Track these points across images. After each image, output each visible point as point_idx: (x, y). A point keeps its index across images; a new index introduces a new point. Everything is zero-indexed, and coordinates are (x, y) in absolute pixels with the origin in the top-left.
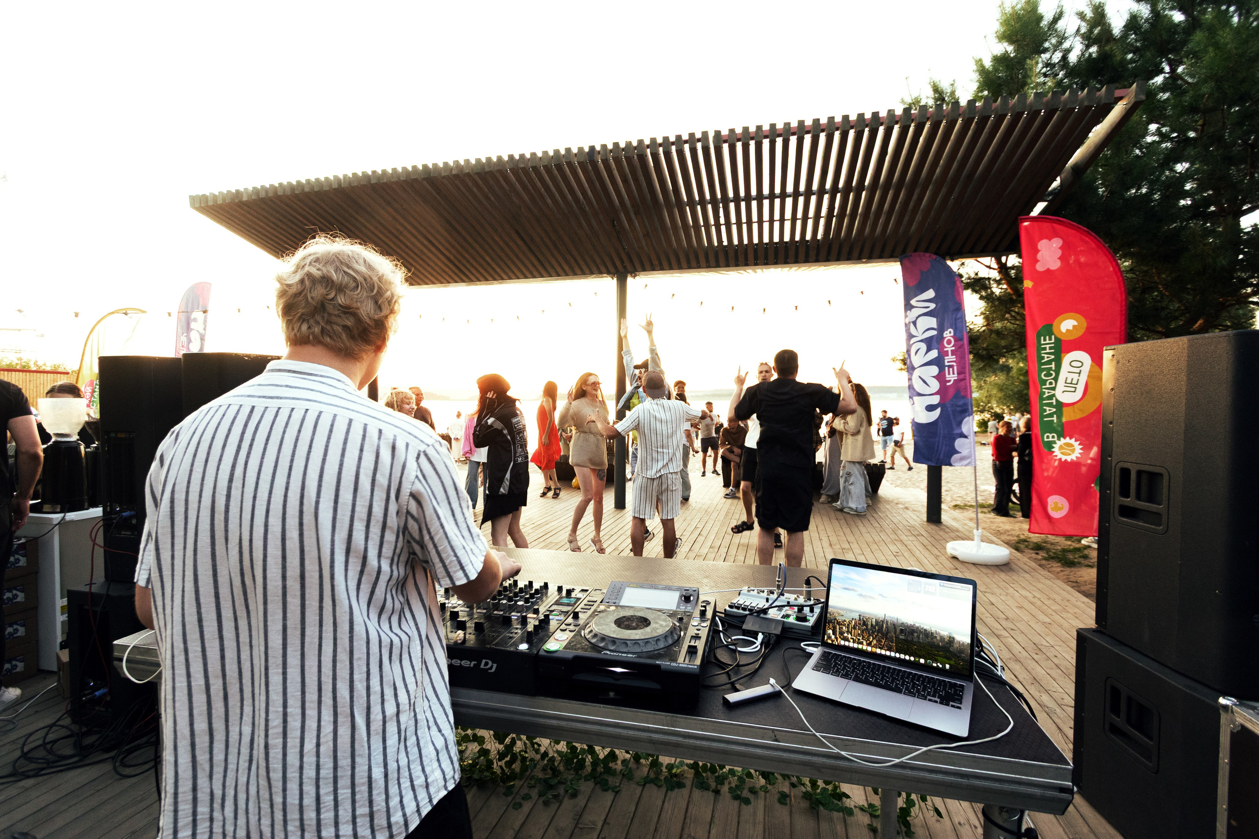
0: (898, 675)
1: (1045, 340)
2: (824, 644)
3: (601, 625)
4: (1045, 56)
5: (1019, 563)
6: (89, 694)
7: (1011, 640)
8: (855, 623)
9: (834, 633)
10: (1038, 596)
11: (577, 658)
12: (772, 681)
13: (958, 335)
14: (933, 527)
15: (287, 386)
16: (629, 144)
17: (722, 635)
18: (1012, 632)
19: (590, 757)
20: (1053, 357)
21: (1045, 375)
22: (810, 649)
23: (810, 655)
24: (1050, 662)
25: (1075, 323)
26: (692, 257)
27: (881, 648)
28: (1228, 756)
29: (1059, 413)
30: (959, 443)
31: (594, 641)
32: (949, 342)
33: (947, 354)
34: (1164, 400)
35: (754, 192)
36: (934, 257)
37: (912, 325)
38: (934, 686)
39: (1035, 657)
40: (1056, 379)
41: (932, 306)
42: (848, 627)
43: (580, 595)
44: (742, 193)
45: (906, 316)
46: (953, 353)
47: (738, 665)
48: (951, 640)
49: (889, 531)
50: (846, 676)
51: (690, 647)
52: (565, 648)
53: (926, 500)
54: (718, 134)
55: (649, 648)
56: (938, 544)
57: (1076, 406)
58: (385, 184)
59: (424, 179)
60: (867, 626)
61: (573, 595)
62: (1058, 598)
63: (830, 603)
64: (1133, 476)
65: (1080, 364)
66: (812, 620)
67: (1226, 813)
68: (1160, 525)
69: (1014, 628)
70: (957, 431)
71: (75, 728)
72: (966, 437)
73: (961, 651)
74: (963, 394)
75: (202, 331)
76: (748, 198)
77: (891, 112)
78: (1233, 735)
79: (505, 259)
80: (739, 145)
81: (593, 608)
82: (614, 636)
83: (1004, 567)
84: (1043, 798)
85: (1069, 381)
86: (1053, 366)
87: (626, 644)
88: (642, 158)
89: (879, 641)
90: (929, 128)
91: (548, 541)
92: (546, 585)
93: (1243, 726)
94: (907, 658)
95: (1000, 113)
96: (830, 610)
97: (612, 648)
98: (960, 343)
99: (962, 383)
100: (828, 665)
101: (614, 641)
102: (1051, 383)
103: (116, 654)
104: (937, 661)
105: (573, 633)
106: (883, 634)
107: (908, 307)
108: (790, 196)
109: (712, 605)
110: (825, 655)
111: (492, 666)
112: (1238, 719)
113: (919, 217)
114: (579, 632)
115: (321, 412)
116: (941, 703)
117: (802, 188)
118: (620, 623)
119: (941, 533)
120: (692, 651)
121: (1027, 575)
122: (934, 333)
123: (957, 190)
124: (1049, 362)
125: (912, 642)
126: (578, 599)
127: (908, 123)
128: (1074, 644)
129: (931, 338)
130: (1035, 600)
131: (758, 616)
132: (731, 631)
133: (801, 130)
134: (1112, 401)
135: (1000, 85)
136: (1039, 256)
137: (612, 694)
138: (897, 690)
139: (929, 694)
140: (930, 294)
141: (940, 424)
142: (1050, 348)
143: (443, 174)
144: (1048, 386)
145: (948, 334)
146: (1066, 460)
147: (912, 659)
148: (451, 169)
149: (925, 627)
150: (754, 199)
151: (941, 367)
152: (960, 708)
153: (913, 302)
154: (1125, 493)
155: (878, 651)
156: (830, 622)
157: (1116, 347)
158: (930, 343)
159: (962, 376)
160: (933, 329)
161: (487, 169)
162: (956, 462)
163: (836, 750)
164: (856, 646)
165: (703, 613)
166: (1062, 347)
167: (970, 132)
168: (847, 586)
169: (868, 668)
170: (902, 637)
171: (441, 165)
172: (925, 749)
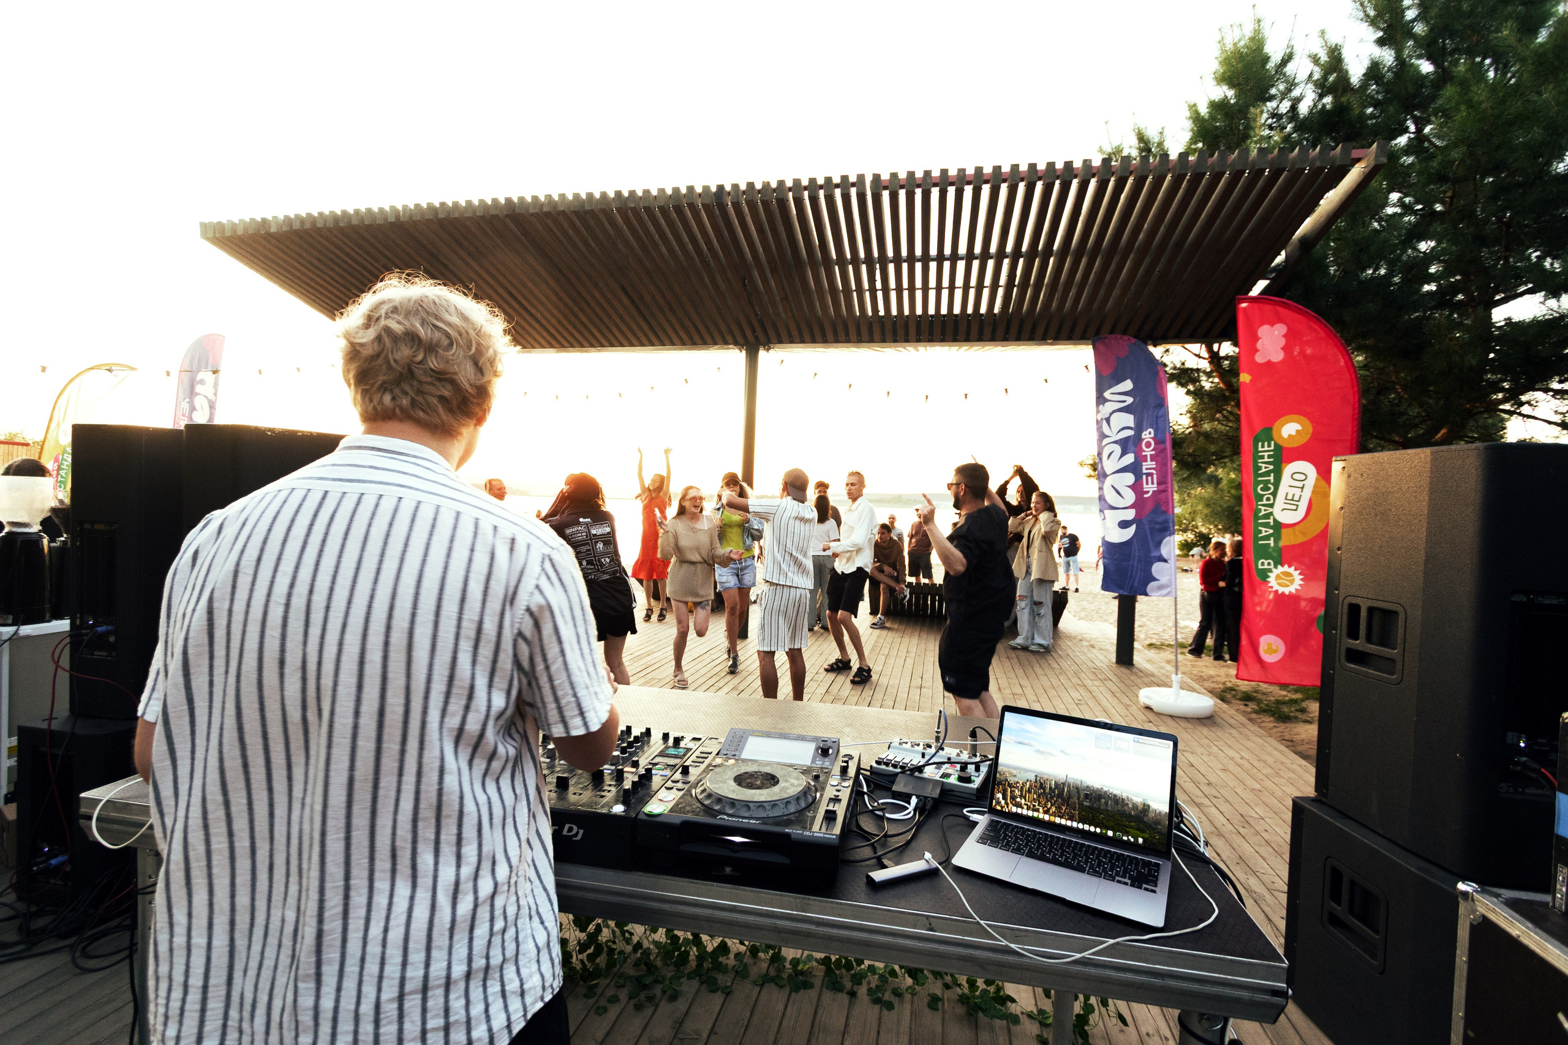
0: (1080, 851)
1: (1263, 446)
2: (992, 811)
3: (717, 782)
4: (1271, 105)
5: (1223, 715)
6: (42, 863)
7: (1213, 810)
8: (1031, 786)
9: (1004, 798)
10: (1246, 757)
11: (686, 824)
12: (928, 855)
13: (1159, 436)
14: (1123, 670)
15: (371, 467)
16: (766, 185)
17: (866, 797)
18: (1214, 801)
19: (695, 949)
20: (1272, 467)
21: (1262, 489)
22: (975, 817)
23: (974, 824)
24: (1259, 837)
25: (1299, 427)
26: (840, 328)
27: (1061, 817)
28: (1466, 952)
29: (1277, 536)
30: (1157, 568)
31: (707, 802)
32: (1148, 445)
33: (1145, 459)
34: (1401, 523)
35: (918, 252)
36: (1134, 340)
37: (1104, 422)
38: (1123, 865)
39: (1241, 830)
40: (1274, 494)
41: (1130, 400)
42: (1021, 791)
43: (691, 745)
44: (904, 253)
45: (1098, 412)
46: (1153, 458)
47: (886, 836)
48: (1146, 808)
49: (1070, 674)
50: (1017, 851)
51: (827, 811)
52: (671, 810)
53: (1115, 637)
54: (876, 178)
55: (777, 812)
56: (1131, 690)
57: (1297, 527)
58: (456, 219)
59: (507, 216)
60: (1044, 789)
61: (682, 744)
62: (1270, 760)
63: (1001, 760)
64: (1364, 614)
65: (1303, 477)
66: (977, 781)
67: (1462, 1022)
68: (1393, 673)
69: (1218, 795)
70: (1154, 554)
71: (21, 907)
72: (1165, 561)
73: (1157, 822)
74: (1163, 508)
75: (211, 397)
76: (911, 259)
77: (1087, 163)
78: (1473, 928)
79: (606, 320)
80: (902, 193)
81: (707, 762)
82: (734, 797)
83: (1207, 720)
84: (1253, 1003)
85: (1290, 497)
86: (1272, 478)
87: (749, 808)
88: (782, 203)
89: (1059, 808)
90: (1132, 184)
91: (649, 677)
92: (648, 731)
93: (1484, 918)
94: (1092, 829)
95: (1217, 170)
96: (1000, 768)
97: (731, 812)
98: (1162, 446)
99: (1163, 496)
100: (996, 837)
101: (733, 803)
102: (1268, 499)
103: (83, 810)
104: (1127, 834)
105: (682, 793)
106: (1063, 800)
107: (1101, 400)
108: (962, 259)
109: (856, 760)
110: (992, 825)
111: (578, 833)
112: (1479, 909)
113: (1116, 292)
114: (689, 791)
115: (419, 502)
116: (1132, 885)
117: (978, 249)
118: (740, 780)
119: (1133, 678)
120: (830, 816)
121: (1233, 731)
122: (1131, 433)
123: (1163, 260)
124: (1267, 474)
125: (1098, 810)
126: (689, 750)
127: (1107, 177)
128: (1288, 816)
129: (1128, 438)
130: (1242, 762)
131: (912, 775)
132: (878, 792)
133: (978, 179)
134: (1341, 522)
135: (1217, 136)
136: (1259, 345)
137: (728, 870)
138: (1079, 869)
139: (1118, 874)
140: (1128, 385)
141: (1135, 544)
142: (1269, 457)
143: (531, 211)
144: (1265, 502)
145: (1148, 435)
146: (1283, 593)
147: (1098, 830)
148: (542, 205)
149: (1115, 792)
150: (919, 260)
151: (1138, 475)
152: (1154, 892)
153: (1107, 395)
154: (1353, 633)
155: (1058, 820)
156: (1000, 783)
157: (1346, 457)
158: (1125, 445)
159: (1162, 487)
160: (1129, 428)
161: (587, 208)
162: (1153, 591)
163: (1004, 943)
164: (1030, 813)
165: (844, 770)
166: (1283, 456)
167: (1181, 191)
168: (1021, 740)
169: (1045, 841)
170: (1085, 803)
171: (529, 200)
172: (1112, 941)
